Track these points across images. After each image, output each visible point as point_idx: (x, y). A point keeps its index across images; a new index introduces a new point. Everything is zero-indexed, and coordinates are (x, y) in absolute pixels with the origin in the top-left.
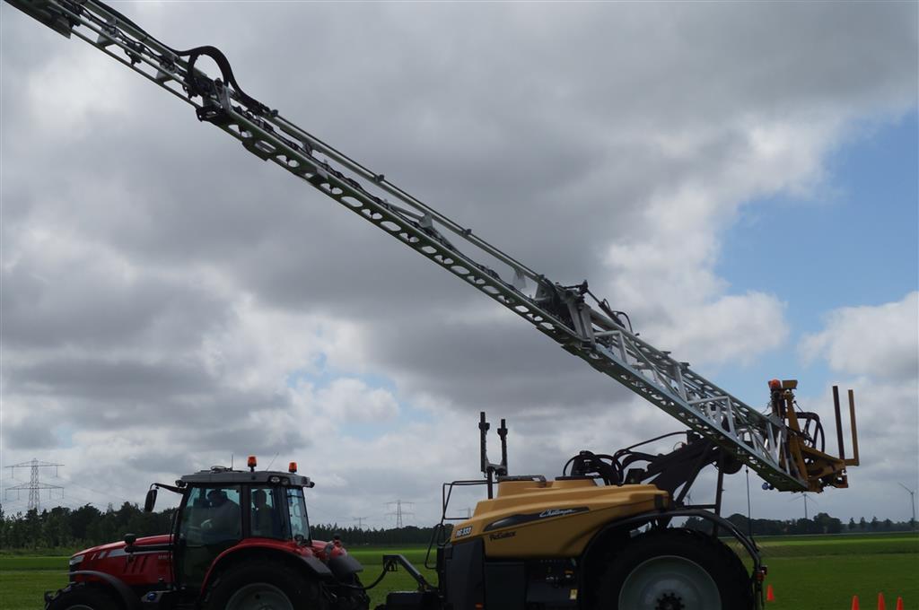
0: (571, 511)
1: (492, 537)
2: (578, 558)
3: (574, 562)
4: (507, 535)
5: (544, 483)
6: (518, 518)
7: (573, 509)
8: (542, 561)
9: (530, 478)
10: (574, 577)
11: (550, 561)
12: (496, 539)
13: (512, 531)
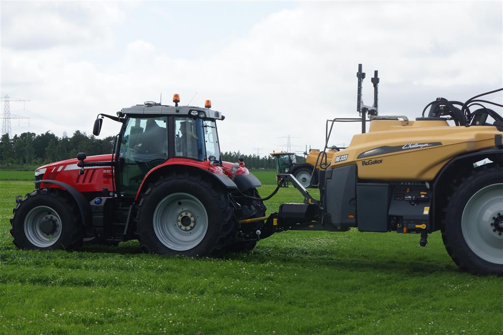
0: (427, 145)
1: (364, 163)
2: (431, 182)
3: (428, 185)
4: (376, 162)
5: (406, 122)
6: (386, 149)
7: (429, 143)
8: (402, 183)
9: (396, 119)
10: (427, 197)
11: (409, 184)
12: (366, 165)
13: (380, 159)
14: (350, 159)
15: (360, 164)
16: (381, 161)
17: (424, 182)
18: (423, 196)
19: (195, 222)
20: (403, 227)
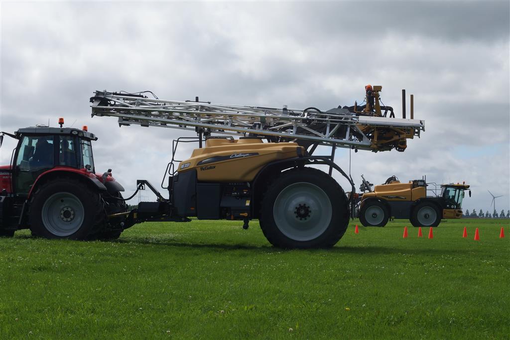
1: (202, 169)
2: (251, 182)
3: (249, 185)
4: (211, 168)
5: (233, 140)
6: (218, 158)
7: (249, 154)
8: (230, 184)
9: (225, 138)
10: (248, 193)
11: (235, 184)
12: (203, 170)
13: (214, 166)
14: (192, 167)
15: (199, 170)
16: (214, 167)
17: (245, 183)
18: (245, 193)
19: (74, 215)
20: (230, 216)
